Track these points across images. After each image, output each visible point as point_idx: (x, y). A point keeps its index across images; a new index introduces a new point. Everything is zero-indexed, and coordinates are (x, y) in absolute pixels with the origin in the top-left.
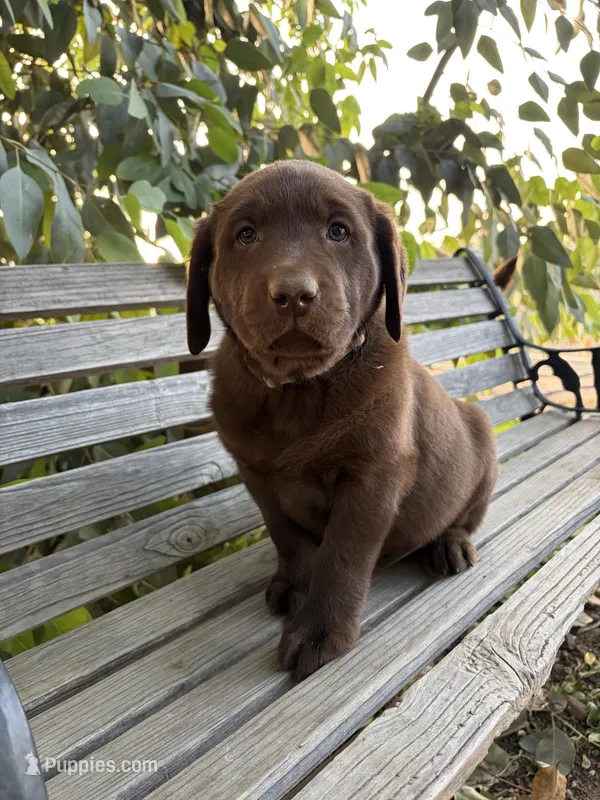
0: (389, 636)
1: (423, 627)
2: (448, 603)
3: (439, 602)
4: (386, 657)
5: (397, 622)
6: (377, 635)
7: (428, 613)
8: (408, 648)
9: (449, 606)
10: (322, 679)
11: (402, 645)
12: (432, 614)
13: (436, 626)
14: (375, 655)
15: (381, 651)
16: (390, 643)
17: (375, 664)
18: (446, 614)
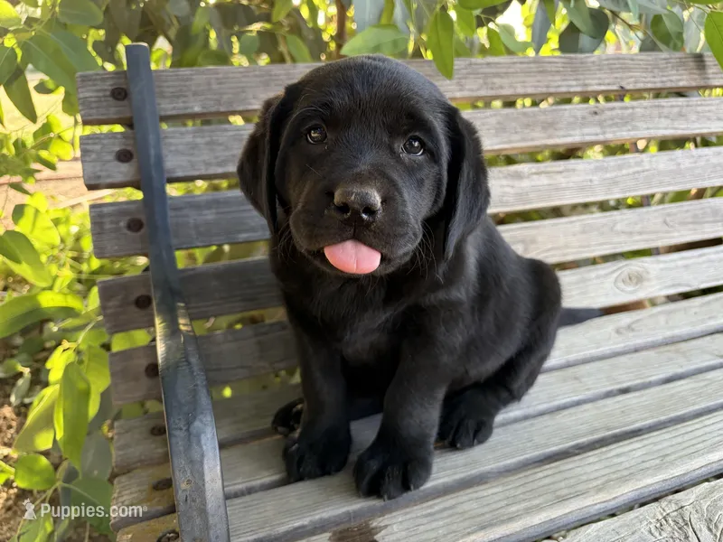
0: (588, 469)
1: (625, 473)
2: (667, 455)
3: (659, 450)
4: (572, 490)
5: (604, 457)
6: (577, 464)
7: (640, 460)
8: (599, 490)
9: (668, 459)
10: (505, 488)
11: (595, 484)
12: (643, 462)
13: (639, 477)
14: (563, 484)
15: (572, 481)
16: (584, 478)
17: (558, 493)
18: (658, 468)
